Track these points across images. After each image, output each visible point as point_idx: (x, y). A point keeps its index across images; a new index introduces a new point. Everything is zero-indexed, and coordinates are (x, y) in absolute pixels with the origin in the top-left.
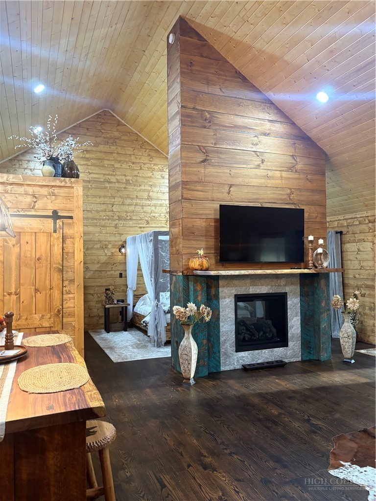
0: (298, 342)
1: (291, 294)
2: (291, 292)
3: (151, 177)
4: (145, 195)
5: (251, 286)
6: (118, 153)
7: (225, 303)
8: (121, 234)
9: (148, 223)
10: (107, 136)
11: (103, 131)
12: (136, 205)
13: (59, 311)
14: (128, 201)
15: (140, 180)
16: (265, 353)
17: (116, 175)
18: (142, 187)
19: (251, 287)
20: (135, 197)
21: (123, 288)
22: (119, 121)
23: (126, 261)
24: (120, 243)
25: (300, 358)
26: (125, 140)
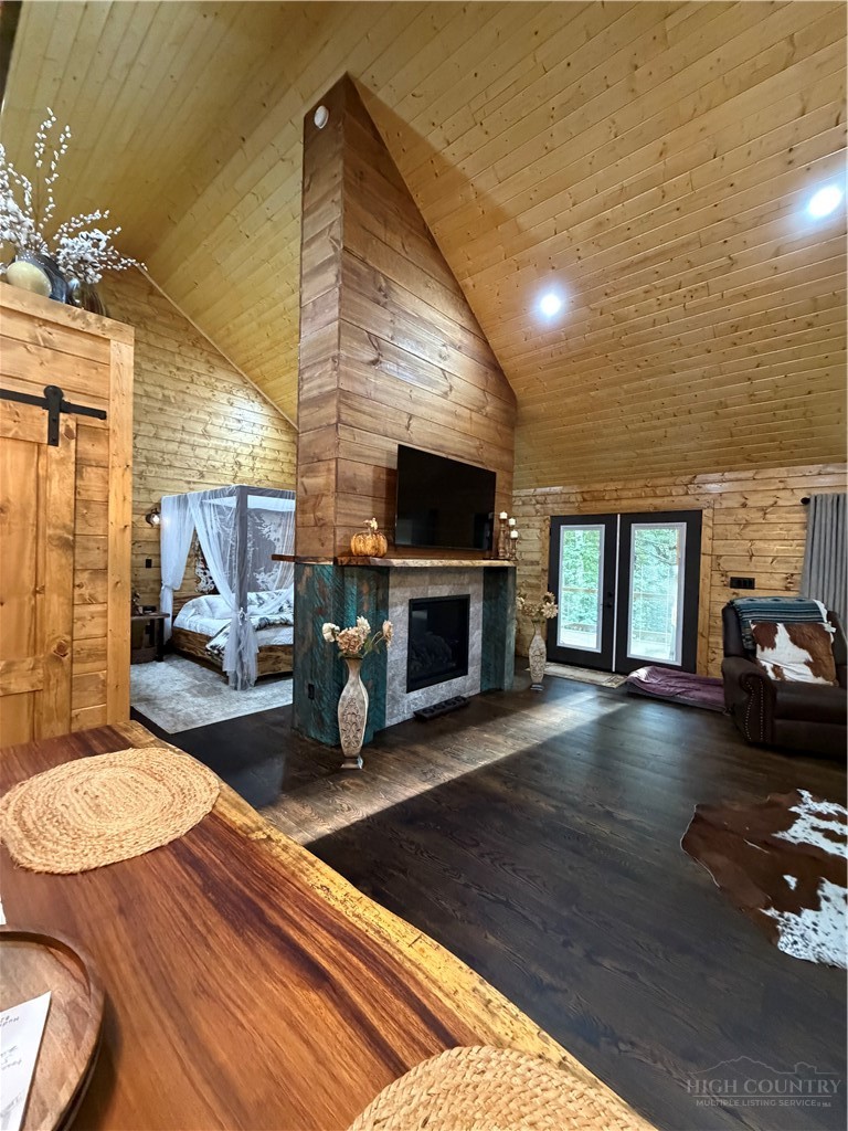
0: (478, 667)
1: (474, 597)
2: (474, 595)
3: (210, 399)
4: (199, 428)
5: (429, 585)
6: (148, 344)
7: (396, 615)
8: (150, 491)
9: (202, 475)
10: (128, 306)
11: (118, 295)
12: (181, 443)
13: (61, 648)
14: (165, 434)
15: (189, 400)
16: (441, 687)
17: (143, 382)
18: (194, 414)
19: (430, 587)
20: (179, 428)
21: (152, 586)
22: (152, 287)
23: (159, 538)
24: (149, 506)
25: (480, 689)
26: (164, 325)
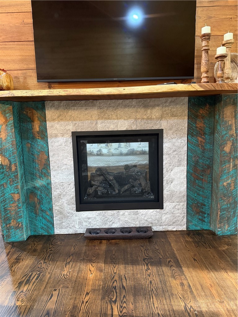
0: (182, 204)
1: (171, 132)
2: (171, 129)
5: (99, 119)
7: (57, 144)
16: (123, 214)
19: (99, 122)
25: (185, 226)
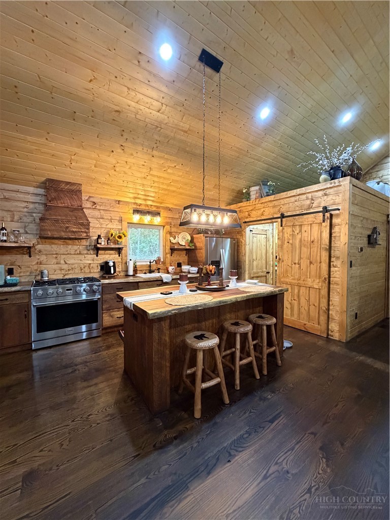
13: (325, 279)
